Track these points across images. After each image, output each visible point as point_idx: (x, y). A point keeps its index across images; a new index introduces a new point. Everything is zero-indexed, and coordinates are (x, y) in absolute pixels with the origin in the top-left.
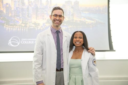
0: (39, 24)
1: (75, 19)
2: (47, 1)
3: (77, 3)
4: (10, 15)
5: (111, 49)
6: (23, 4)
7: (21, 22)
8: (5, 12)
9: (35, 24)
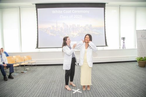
0: (74, 35)
1: (90, 32)
2: (78, 25)
3: (91, 25)
4: (62, 32)
5: (106, 45)
6: (68, 27)
7: (67, 34)
8: (60, 30)
9: (73, 35)
